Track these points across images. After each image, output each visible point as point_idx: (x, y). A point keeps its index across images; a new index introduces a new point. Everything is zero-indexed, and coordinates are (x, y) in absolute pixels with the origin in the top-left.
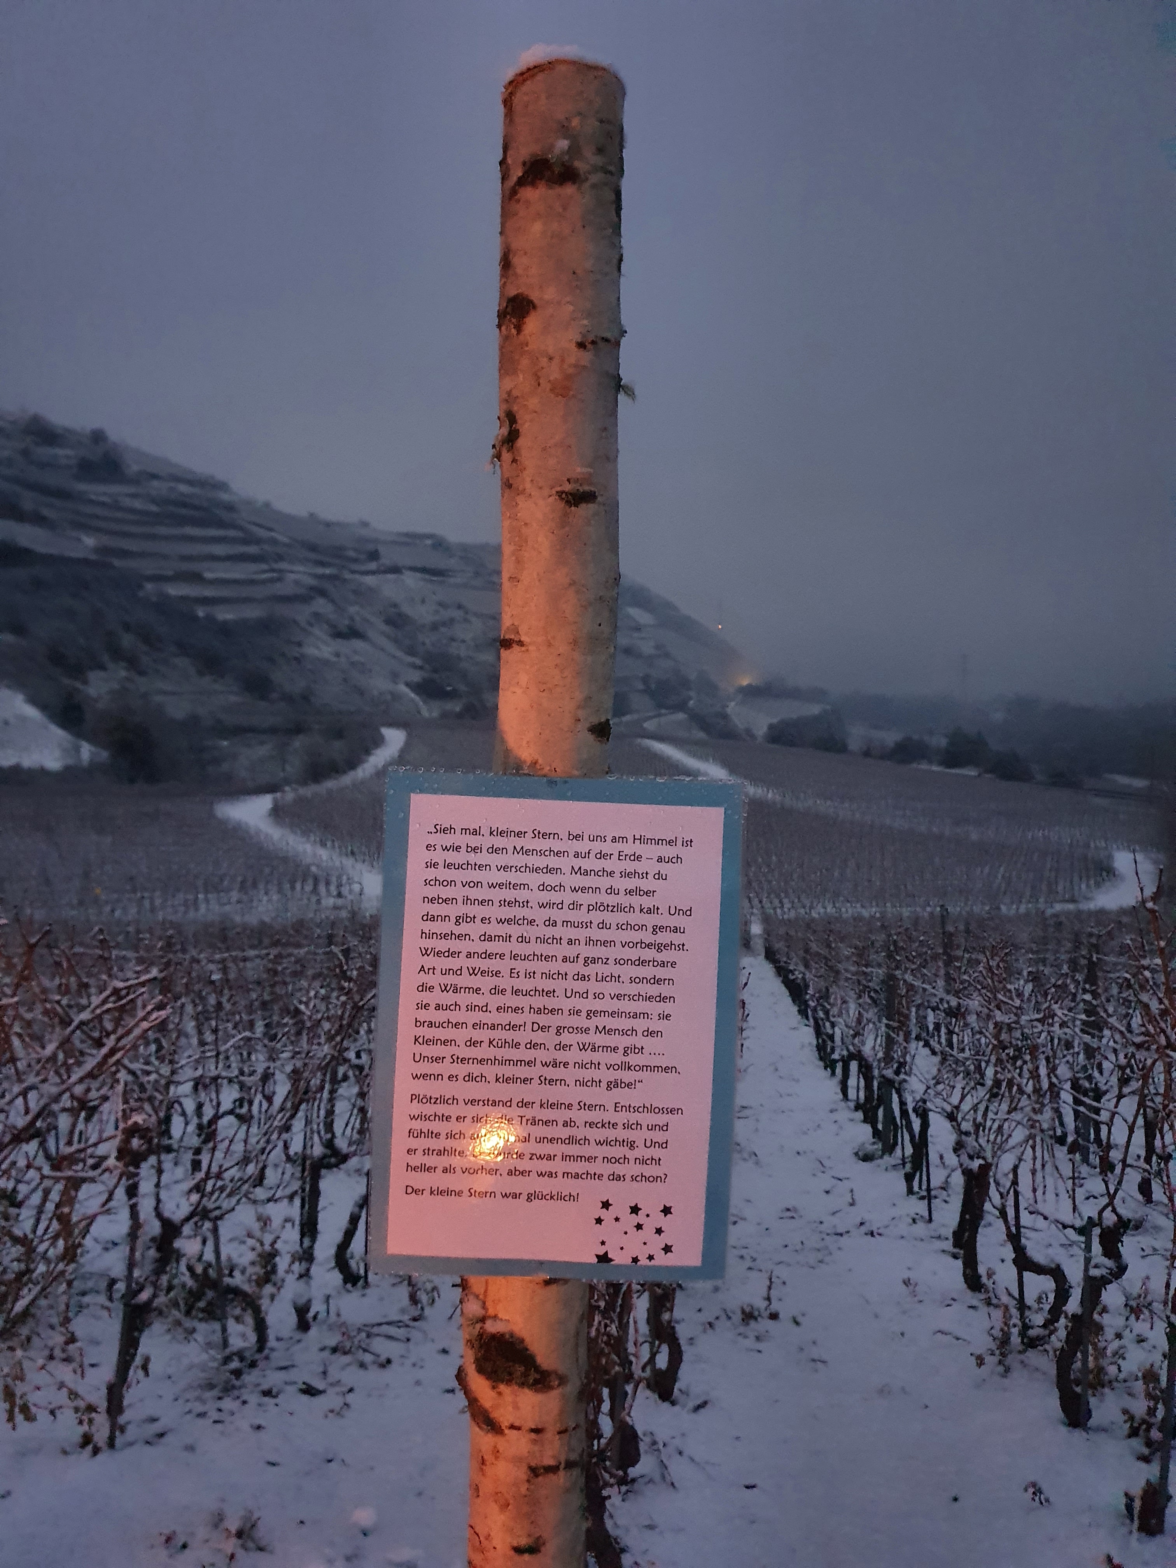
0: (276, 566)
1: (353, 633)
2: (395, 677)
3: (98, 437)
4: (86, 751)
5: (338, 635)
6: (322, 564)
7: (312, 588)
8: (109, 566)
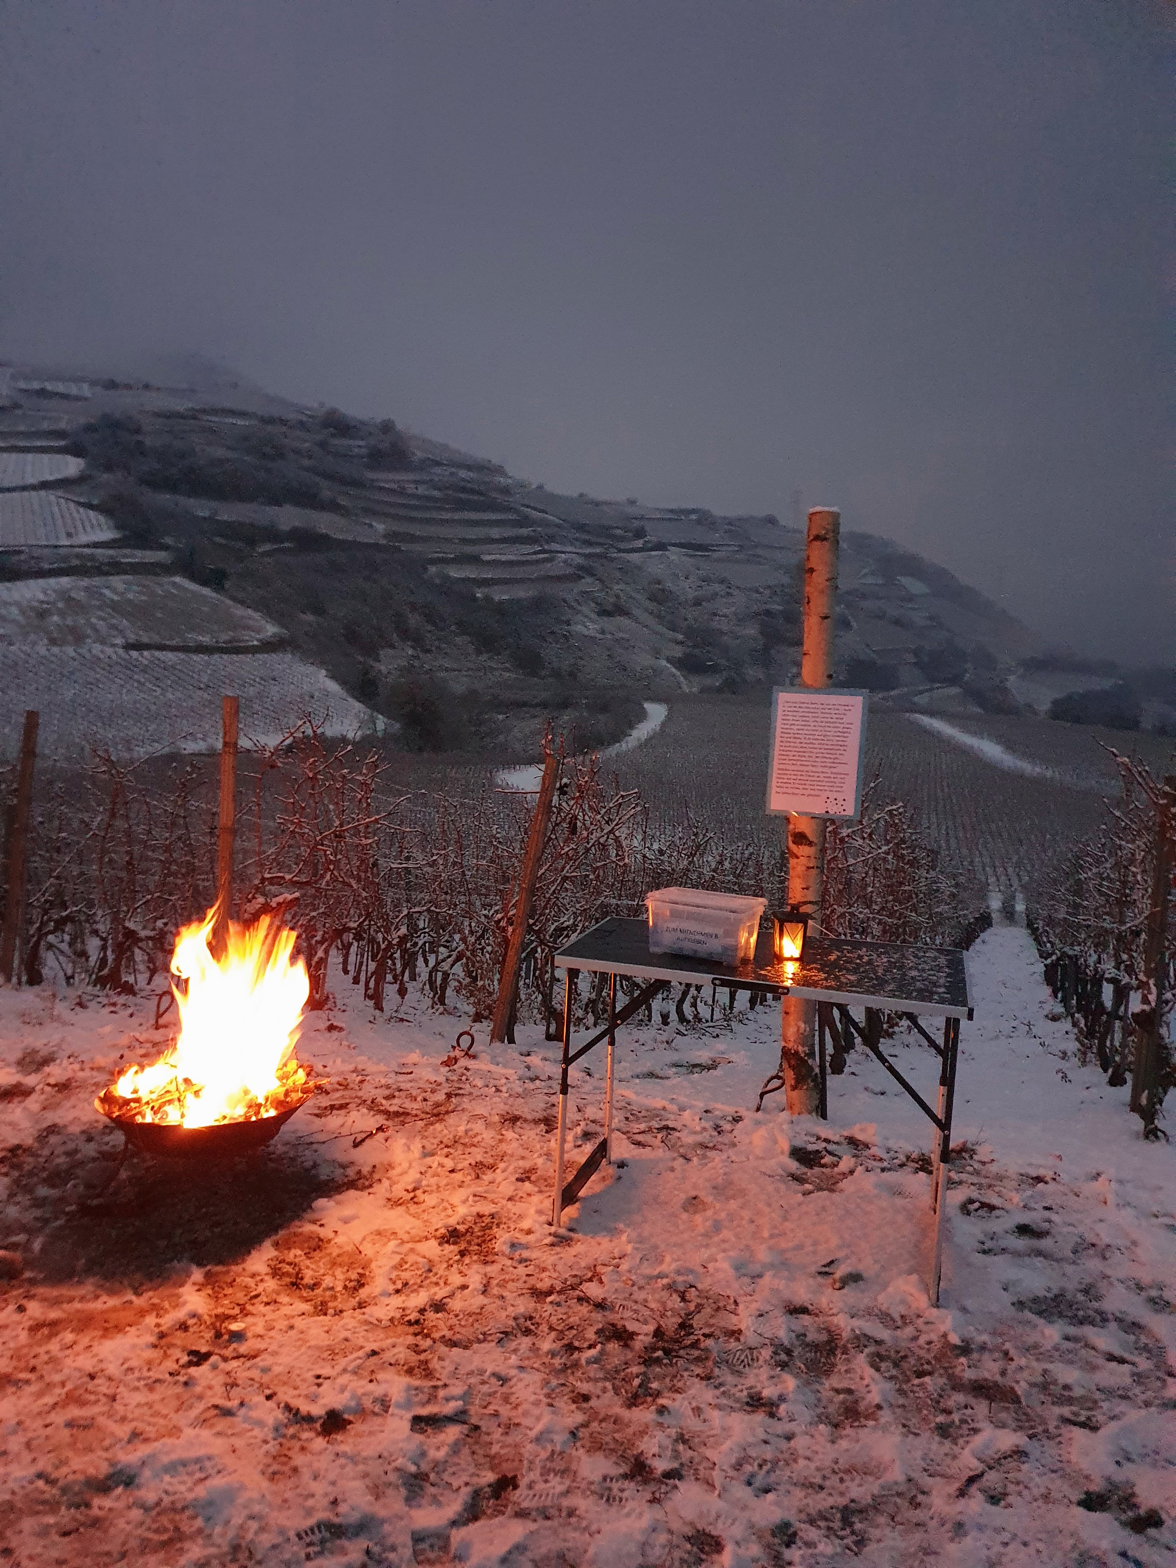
0: (546, 547)
1: (619, 610)
2: (657, 653)
3: (387, 427)
4: (381, 723)
5: (604, 613)
6: (590, 544)
7: (581, 568)
8: (398, 550)
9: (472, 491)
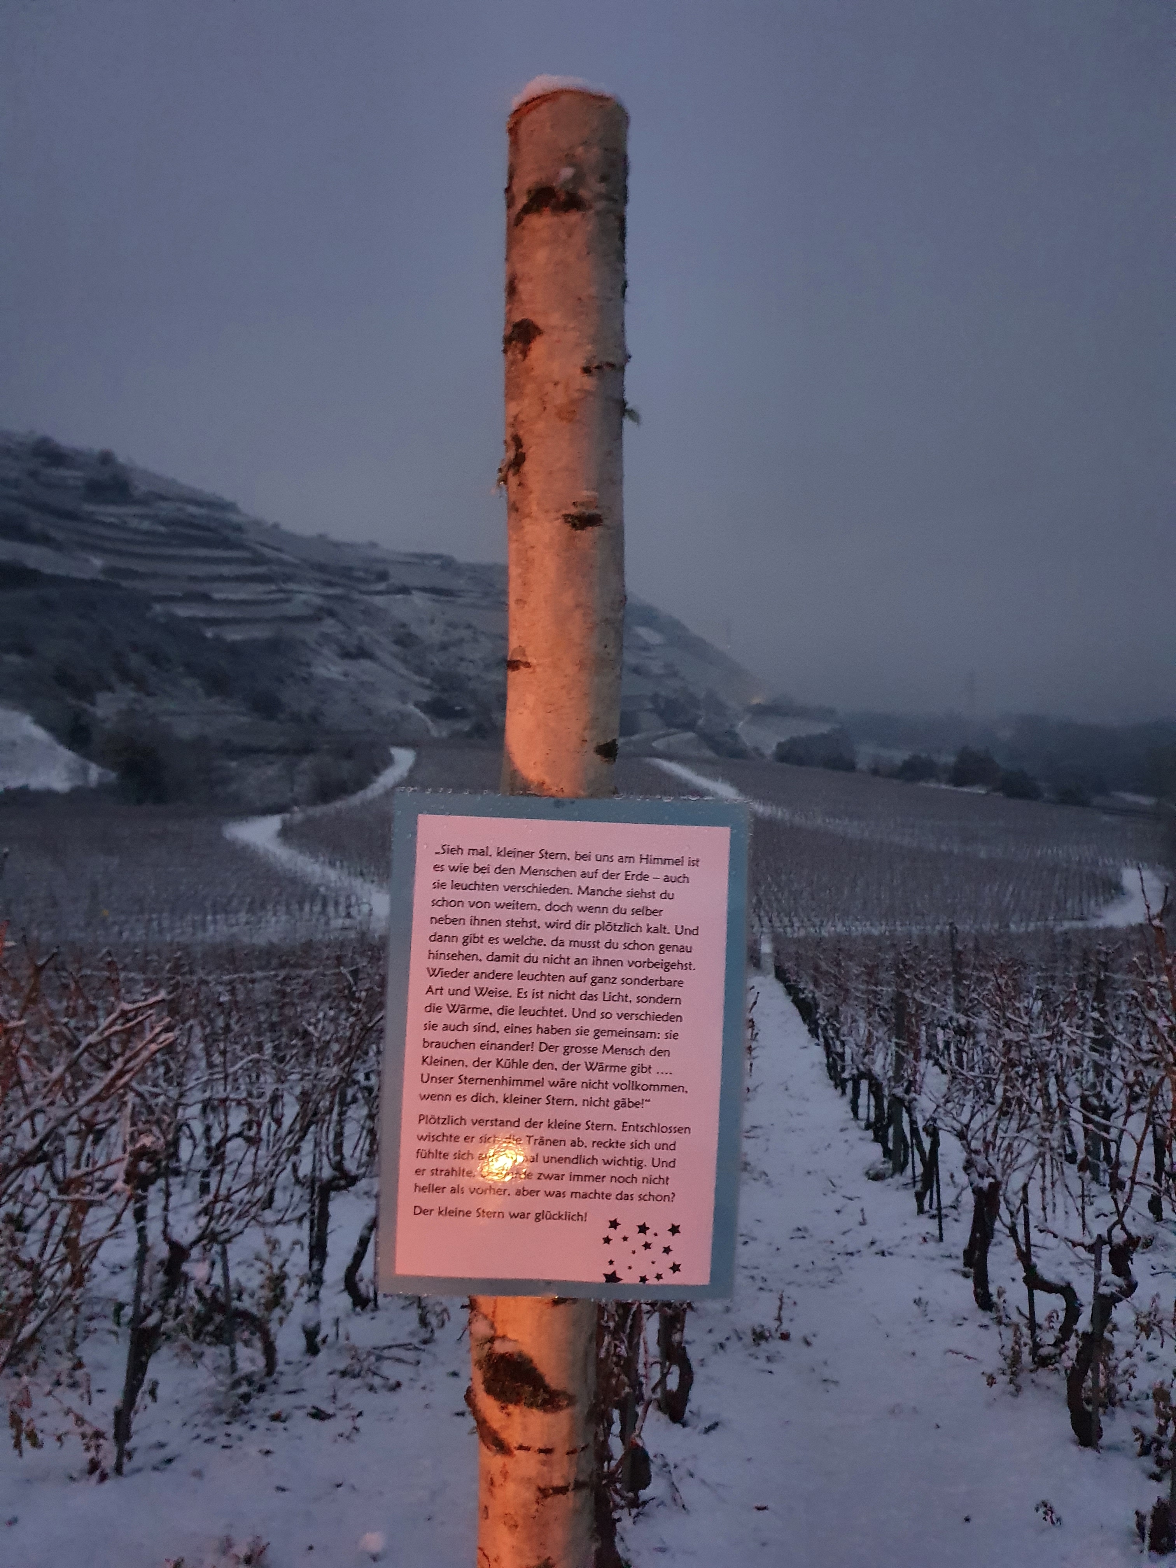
0: (284, 587)
1: (362, 653)
2: (403, 696)
3: (106, 458)
4: (95, 773)
5: (346, 655)
6: (330, 584)
7: (321, 609)
8: (118, 586)
9: (198, 527)
